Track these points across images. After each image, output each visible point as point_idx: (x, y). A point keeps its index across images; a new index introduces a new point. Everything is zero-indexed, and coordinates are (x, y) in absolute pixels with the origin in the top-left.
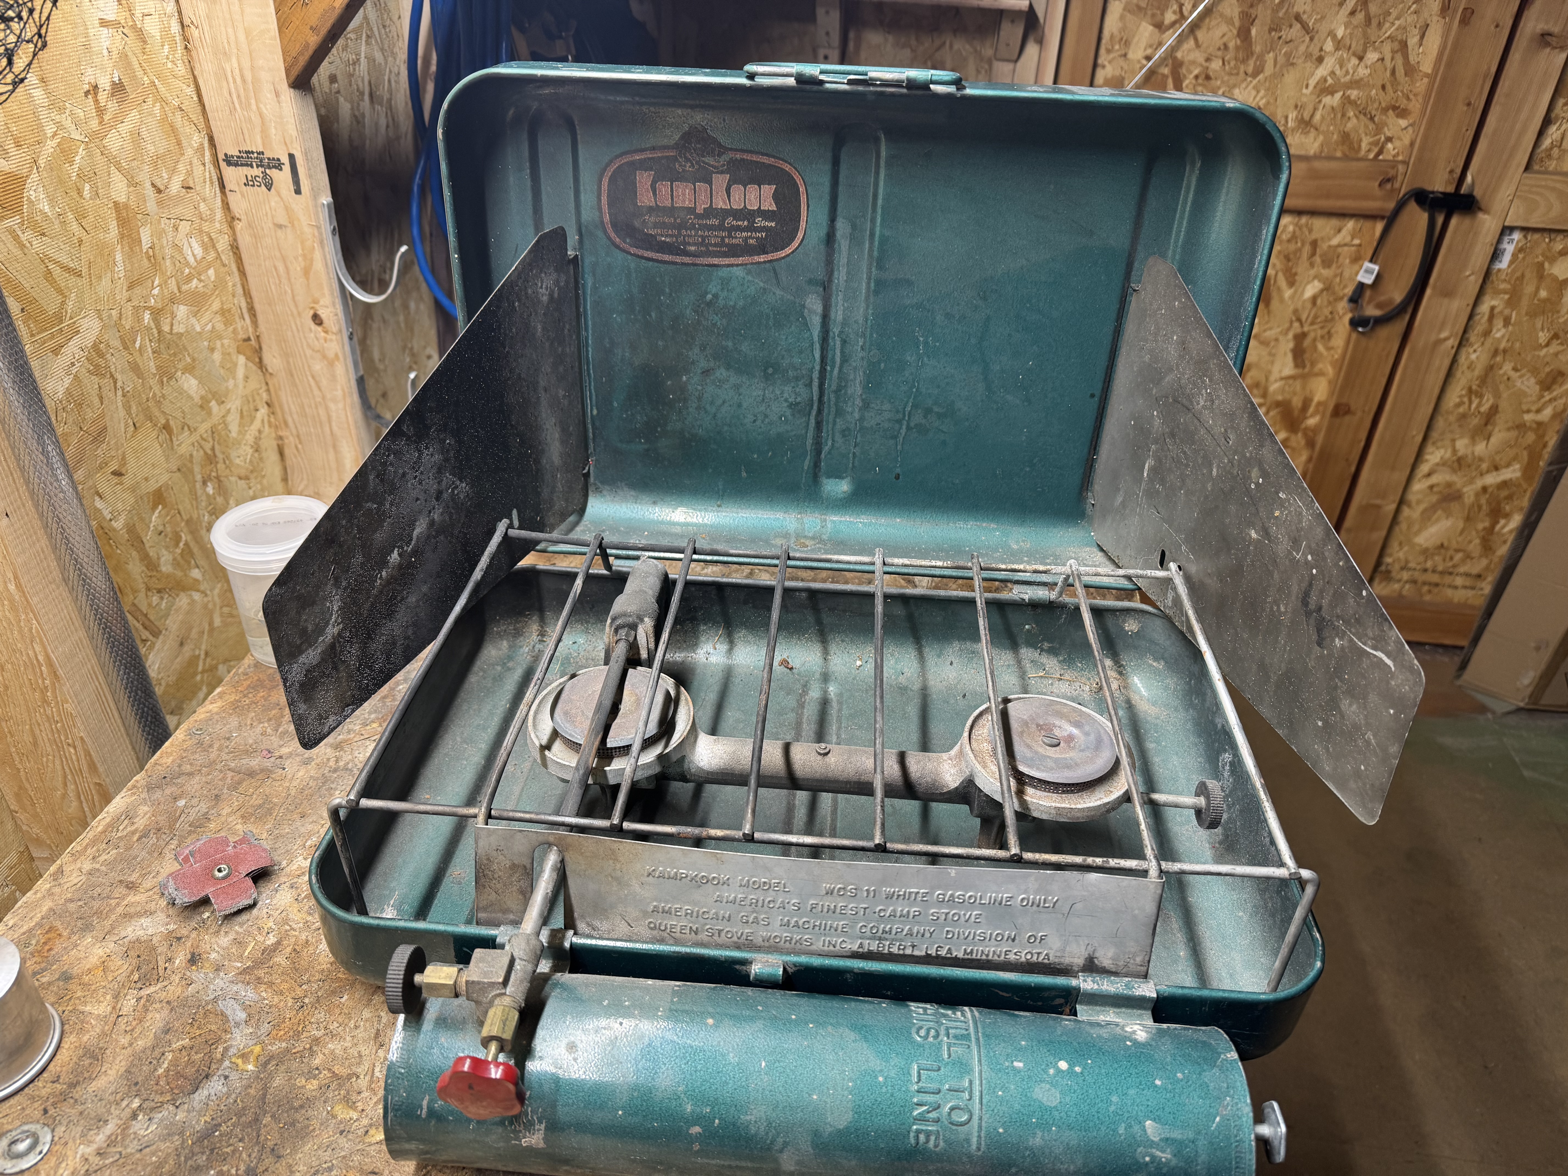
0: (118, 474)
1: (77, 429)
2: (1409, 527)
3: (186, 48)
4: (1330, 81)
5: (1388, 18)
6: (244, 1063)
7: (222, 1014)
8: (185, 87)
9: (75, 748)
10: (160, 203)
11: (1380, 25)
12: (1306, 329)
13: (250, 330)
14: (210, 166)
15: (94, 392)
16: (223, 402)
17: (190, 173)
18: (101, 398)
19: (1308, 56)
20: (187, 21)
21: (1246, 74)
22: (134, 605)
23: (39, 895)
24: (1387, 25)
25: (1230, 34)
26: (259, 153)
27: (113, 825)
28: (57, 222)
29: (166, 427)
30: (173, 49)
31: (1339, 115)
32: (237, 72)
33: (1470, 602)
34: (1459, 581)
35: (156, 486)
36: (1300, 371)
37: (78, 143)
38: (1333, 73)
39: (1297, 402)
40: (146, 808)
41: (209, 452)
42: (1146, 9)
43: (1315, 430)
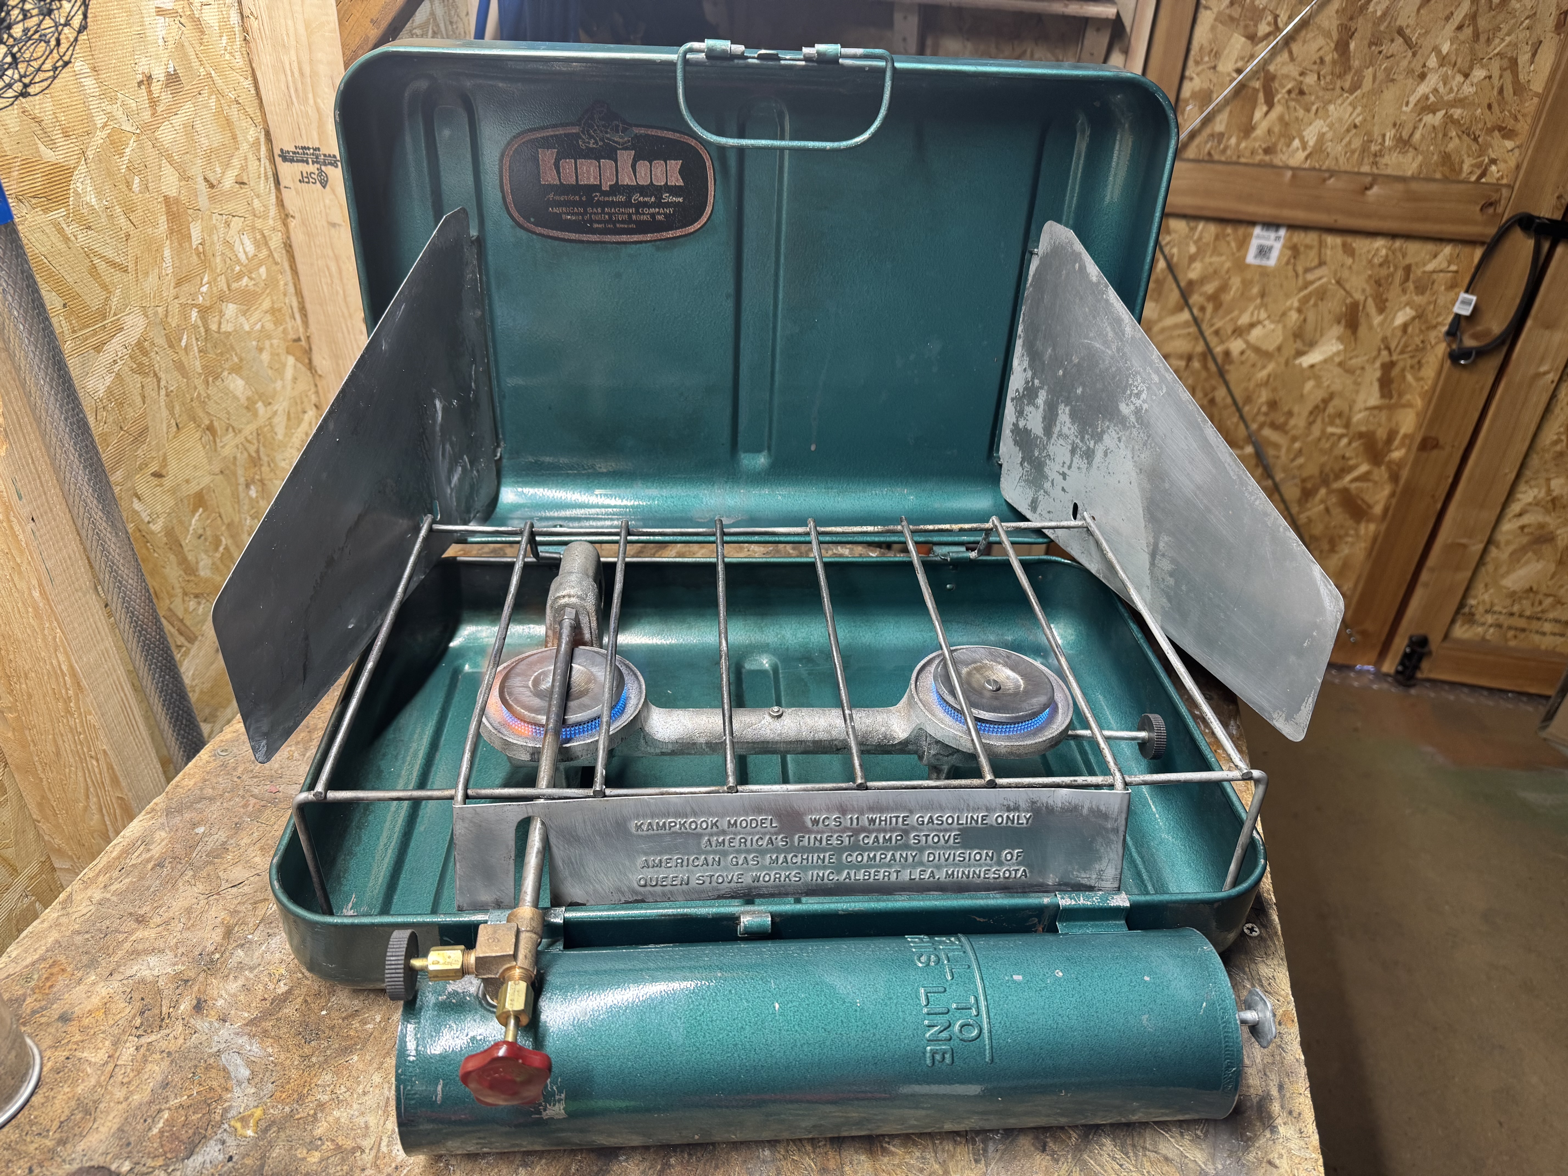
0: (158, 475)
1: (117, 429)
2: (1496, 569)
3: (245, 39)
4: (1432, 98)
5: (1498, 34)
6: (243, 1127)
7: (225, 1069)
8: (242, 79)
9: (97, 760)
10: (212, 198)
11: (1489, 41)
12: (1395, 358)
13: (301, 330)
14: (265, 161)
15: (136, 392)
16: (270, 404)
17: (244, 168)
18: (144, 398)
19: (1410, 72)
20: (246, 12)
21: (1342, 89)
22: (170, 610)
23: (46, 925)
24: (1497, 41)
25: (1327, 48)
26: (315, 150)
27: (126, 852)
28: (104, 216)
29: (210, 428)
30: (232, 40)
31: (1440, 136)
32: (295, 65)
33: (1558, 649)
34: (1547, 627)
35: (197, 488)
36: (1387, 401)
37: (129, 135)
38: (1435, 91)
39: (1381, 434)
40: (163, 834)
41: (254, 455)
42: (1238, 20)
43: (1400, 464)
